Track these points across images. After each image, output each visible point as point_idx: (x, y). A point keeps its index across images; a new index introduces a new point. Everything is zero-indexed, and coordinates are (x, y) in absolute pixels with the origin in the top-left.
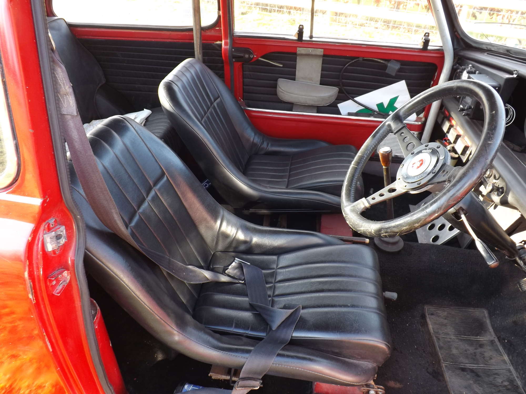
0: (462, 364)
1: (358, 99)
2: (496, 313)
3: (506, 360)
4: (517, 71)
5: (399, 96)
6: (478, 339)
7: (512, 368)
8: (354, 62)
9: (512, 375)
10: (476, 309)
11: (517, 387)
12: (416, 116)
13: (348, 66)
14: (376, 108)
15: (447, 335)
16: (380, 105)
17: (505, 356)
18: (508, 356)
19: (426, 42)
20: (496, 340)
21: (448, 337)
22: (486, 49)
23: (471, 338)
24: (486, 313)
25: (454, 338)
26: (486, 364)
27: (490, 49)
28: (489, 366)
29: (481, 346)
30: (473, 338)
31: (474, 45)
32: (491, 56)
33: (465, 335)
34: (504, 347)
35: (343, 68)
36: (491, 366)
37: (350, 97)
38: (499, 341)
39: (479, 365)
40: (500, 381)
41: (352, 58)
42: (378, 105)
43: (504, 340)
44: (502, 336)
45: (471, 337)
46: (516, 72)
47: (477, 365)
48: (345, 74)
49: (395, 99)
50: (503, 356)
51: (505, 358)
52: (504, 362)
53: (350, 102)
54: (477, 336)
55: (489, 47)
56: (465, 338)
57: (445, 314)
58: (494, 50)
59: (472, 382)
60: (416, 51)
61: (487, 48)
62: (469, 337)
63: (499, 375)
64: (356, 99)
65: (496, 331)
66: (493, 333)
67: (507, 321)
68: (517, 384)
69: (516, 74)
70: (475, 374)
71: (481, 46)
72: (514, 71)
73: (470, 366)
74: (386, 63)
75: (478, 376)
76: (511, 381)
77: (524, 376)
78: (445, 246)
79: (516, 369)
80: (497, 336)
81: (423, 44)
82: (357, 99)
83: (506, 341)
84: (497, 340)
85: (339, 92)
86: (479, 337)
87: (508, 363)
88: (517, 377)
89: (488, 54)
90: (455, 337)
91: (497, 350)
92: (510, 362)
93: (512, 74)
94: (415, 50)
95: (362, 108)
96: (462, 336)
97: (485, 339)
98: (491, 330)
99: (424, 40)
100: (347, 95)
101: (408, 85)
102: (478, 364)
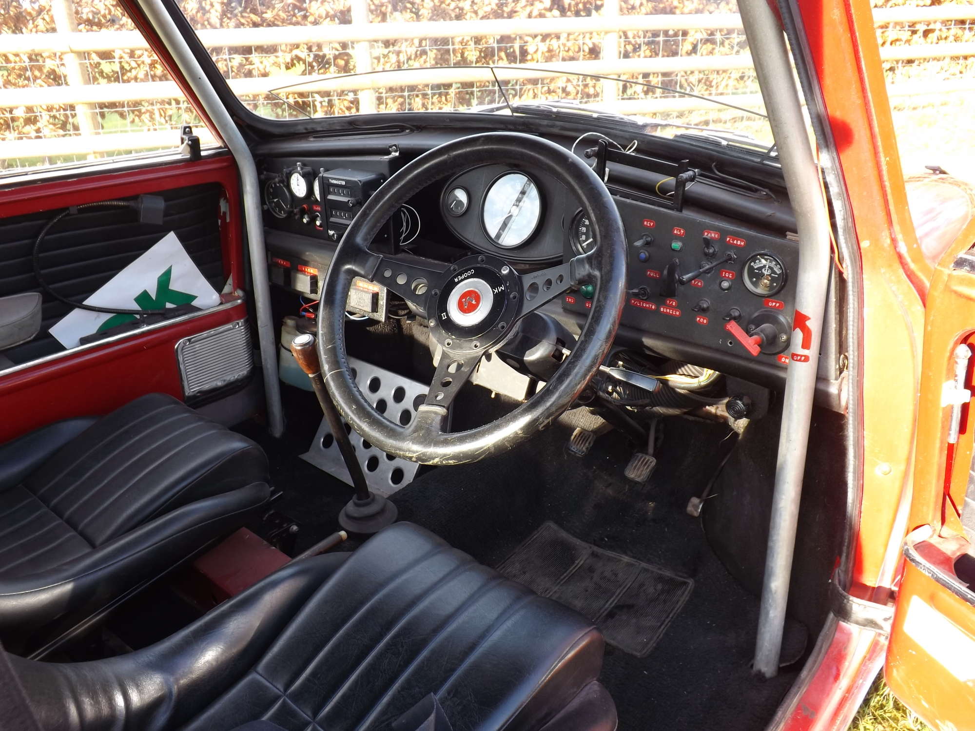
0: (602, 611)
1: (92, 300)
2: (563, 515)
3: (629, 561)
4: (395, 145)
5: (171, 266)
6: (579, 566)
7: (644, 565)
8: (58, 220)
9: (652, 572)
10: (539, 529)
11: (671, 579)
12: (218, 295)
13: (47, 234)
14: (136, 307)
15: (548, 592)
16: (144, 298)
17: (624, 558)
18: (627, 555)
19: (195, 144)
20: (595, 549)
21: (551, 593)
22: (304, 131)
23: (571, 571)
24: (552, 525)
25: (558, 589)
26: (620, 586)
27: (313, 129)
28: (624, 585)
29: (591, 570)
30: (572, 569)
31: (276, 131)
32: (324, 139)
33: (563, 574)
34: (611, 548)
35: (34, 243)
36: (625, 584)
37: (75, 304)
38: (598, 546)
39: (616, 594)
40: (651, 590)
41: (50, 214)
42: (138, 300)
43: (603, 539)
44: (596, 538)
45: (571, 569)
46: (394, 147)
47: (614, 597)
48: (41, 255)
49: (168, 273)
50: (621, 560)
51: (626, 560)
52: (629, 565)
53: (76, 315)
54: (573, 563)
55: (309, 127)
56: (567, 578)
57: (517, 565)
58: (321, 129)
59: (634, 621)
60: (179, 166)
61: (306, 129)
62: (568, 572)
63: (644, 585)
64: (87, 302)
65: (584, 537)
66: (584, 544)
67: (586, 513)
68: (668, 576)
69: (396, 151)
70: (625, 607)
71: (292, 130)
72: (391, 147)
73: (610, 604)
74: (131, 203)
75: (630, 607)
76: (660, 579)
77: (662, 561)
78: (420, 478)
79: (649, 561)
80: (591, 543)
81: (188, 149)
82: (90, 301)
83: (606, 539)
84: (596, 547)
85: (44, 302)
86: (577, 562)
87: (634, 563)
88: (660, 569)
89: (314, 137)
90: (557, 585)
91: (610, 559)
92: (635, 560)
93: (389, 153)
94: (178, 164)
95: (108, 316)
96: (562, 577)
97: (584, 559)
98: (578, 542)
99: (189, 140)
100: (65, 300)
101: (182, 239)
102: (614, 593)
